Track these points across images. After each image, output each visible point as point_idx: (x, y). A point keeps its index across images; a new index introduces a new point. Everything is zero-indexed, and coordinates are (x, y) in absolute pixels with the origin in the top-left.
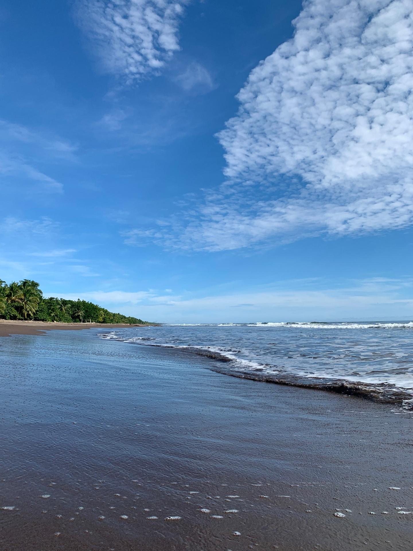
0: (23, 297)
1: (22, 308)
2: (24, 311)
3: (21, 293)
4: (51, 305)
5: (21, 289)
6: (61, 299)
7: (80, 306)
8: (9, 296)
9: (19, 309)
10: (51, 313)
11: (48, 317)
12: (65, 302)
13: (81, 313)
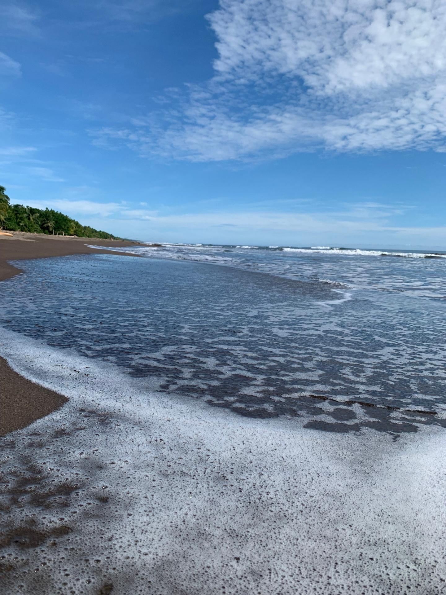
4: (19, 214)
6: (28, 207)
7: (49, 216)
10: (20, 222)
11: (18, 227)
12: (33, 211)
13: (51, 224)
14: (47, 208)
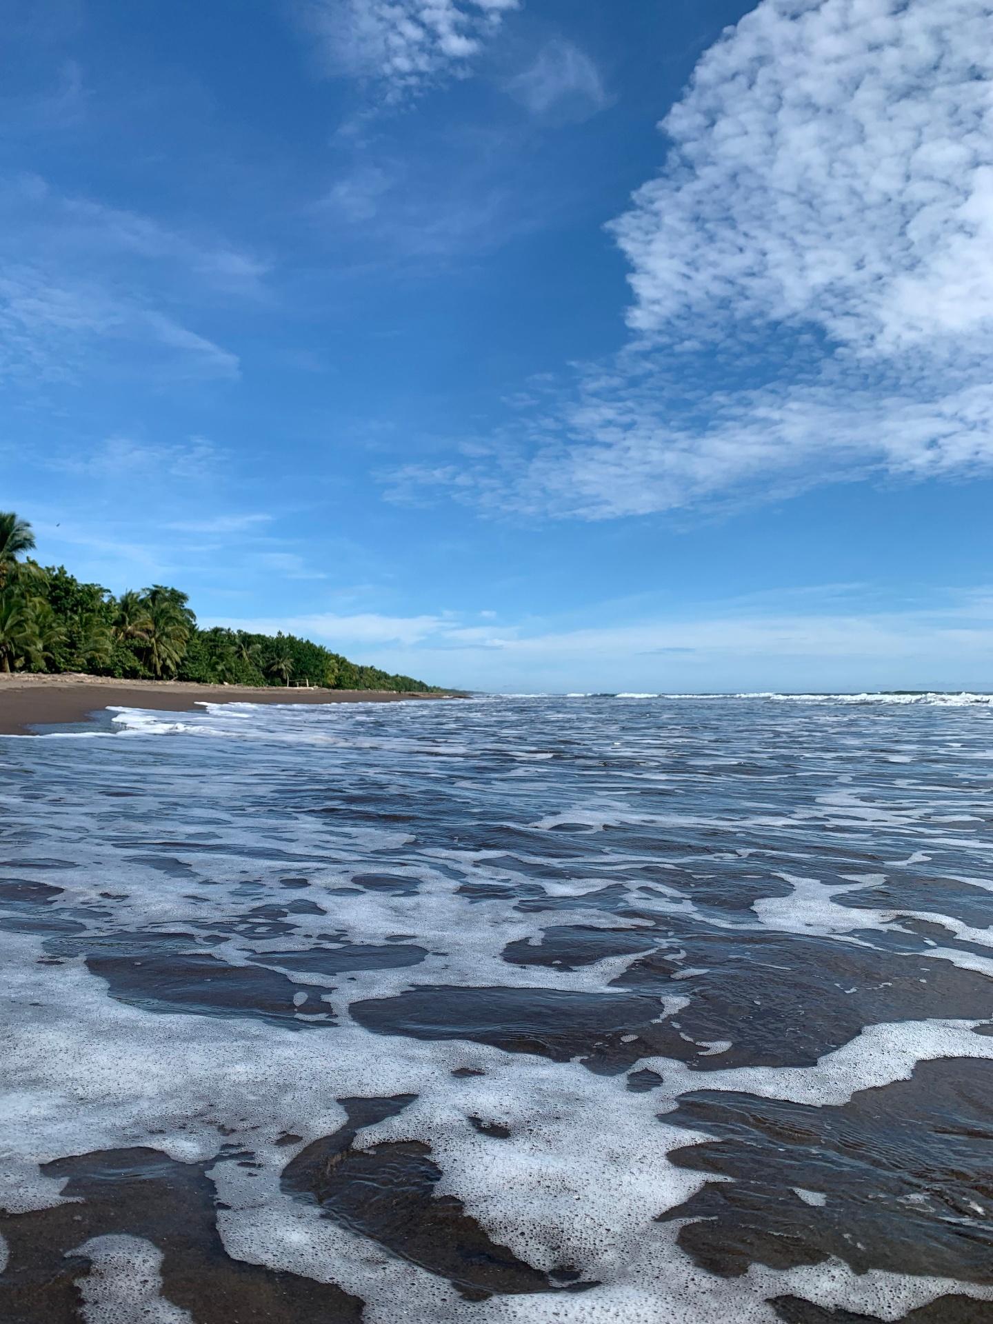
0: (151, 627)
1: (150, 651)
2: (155, 659)
3: (146, 616)
4: (216, 646)
5: (147, 607)
6: (239, 631)
7: (282, 649)
8: (120, 622)
9: (145, 654)
10: (217, 663)
11: (210, 674)
12: (247, 640)
13: (286, 665)
14: (280, 633)
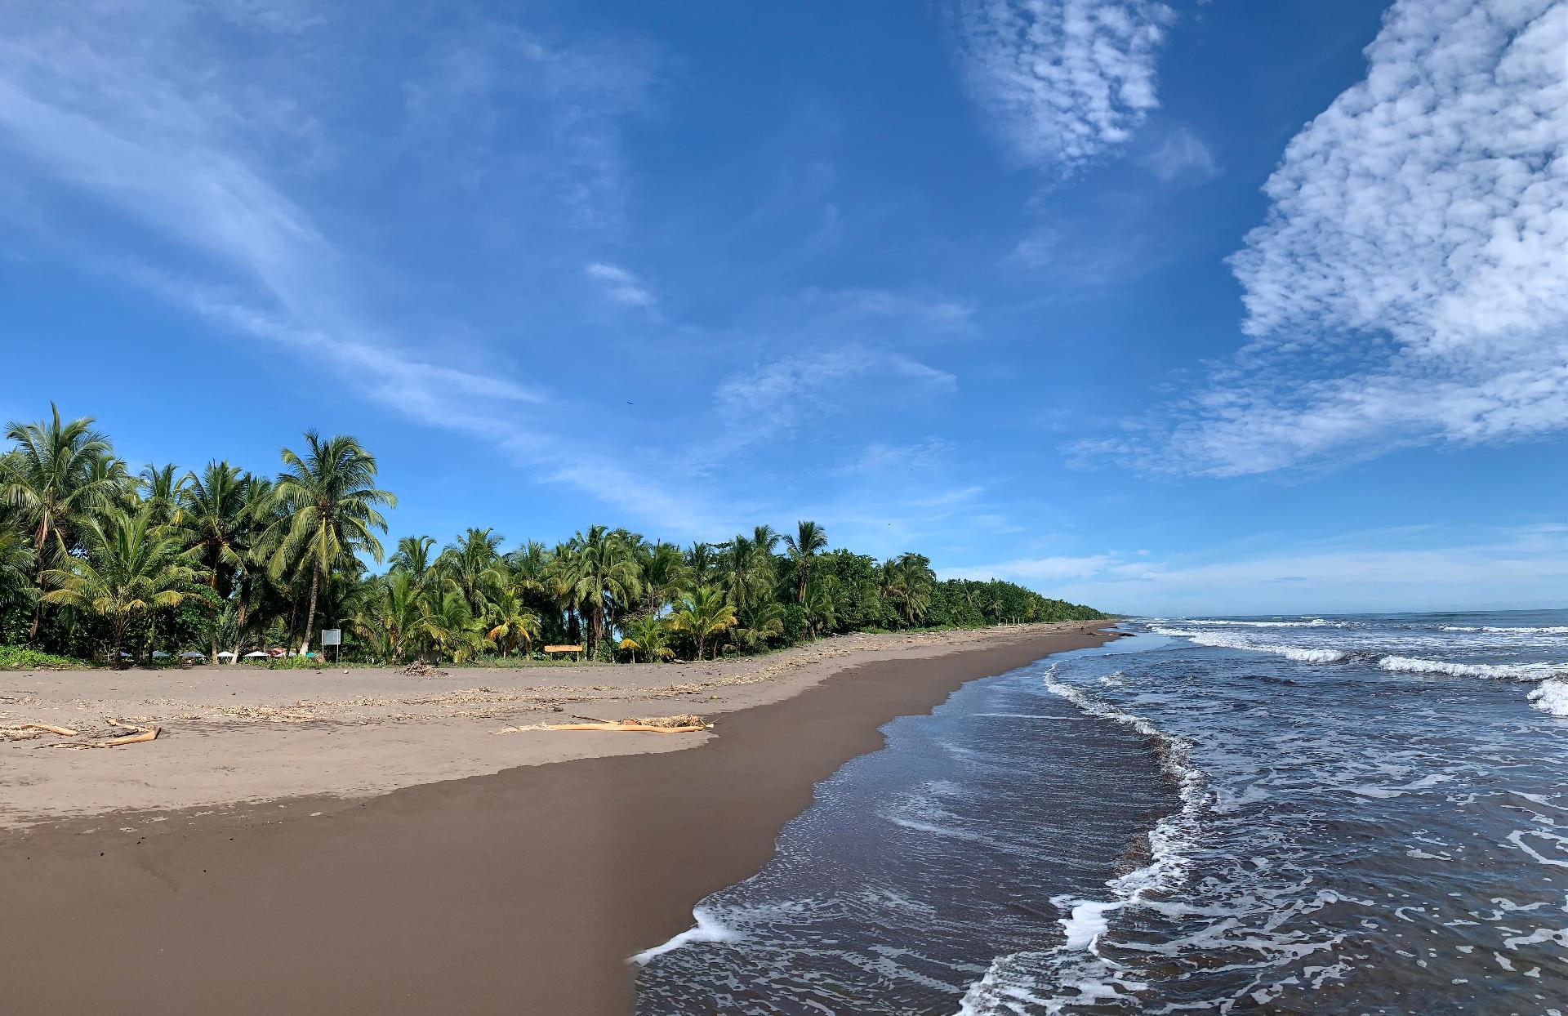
0: (905, 585)
1: (905, 604)
2: (909, 610)
3: (901, 577)
4: (952, 595)
5: (901, 571)
6: (965, 580)
7: (994, 592)
8: (884, 584)
9: (900, 607)
10: (952, 608)
12: (971, 586)
13: (998, 605)
14: (993, 579)
